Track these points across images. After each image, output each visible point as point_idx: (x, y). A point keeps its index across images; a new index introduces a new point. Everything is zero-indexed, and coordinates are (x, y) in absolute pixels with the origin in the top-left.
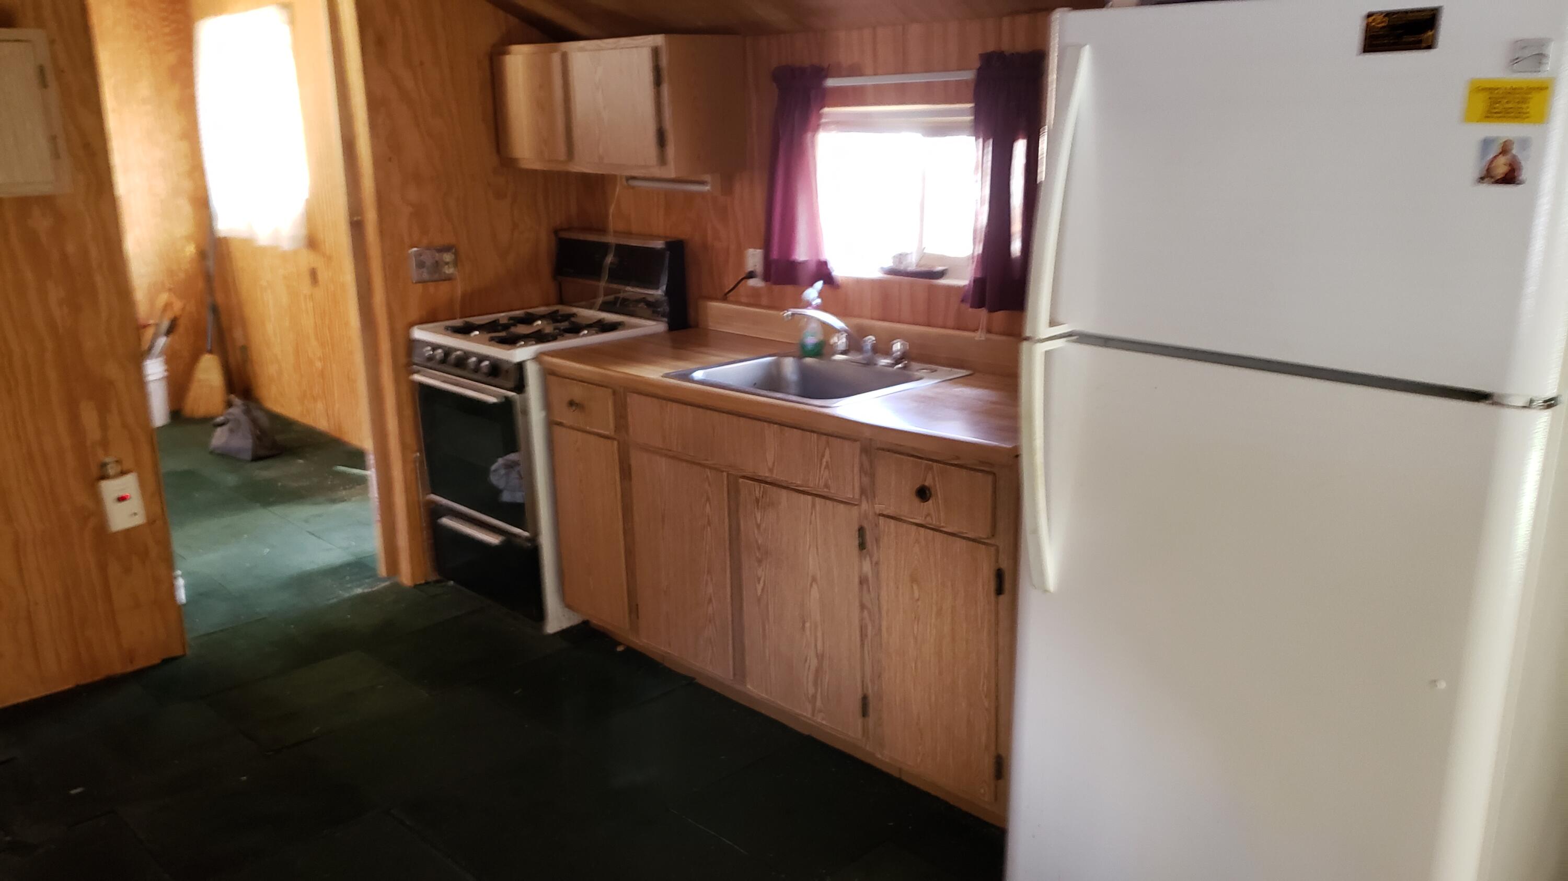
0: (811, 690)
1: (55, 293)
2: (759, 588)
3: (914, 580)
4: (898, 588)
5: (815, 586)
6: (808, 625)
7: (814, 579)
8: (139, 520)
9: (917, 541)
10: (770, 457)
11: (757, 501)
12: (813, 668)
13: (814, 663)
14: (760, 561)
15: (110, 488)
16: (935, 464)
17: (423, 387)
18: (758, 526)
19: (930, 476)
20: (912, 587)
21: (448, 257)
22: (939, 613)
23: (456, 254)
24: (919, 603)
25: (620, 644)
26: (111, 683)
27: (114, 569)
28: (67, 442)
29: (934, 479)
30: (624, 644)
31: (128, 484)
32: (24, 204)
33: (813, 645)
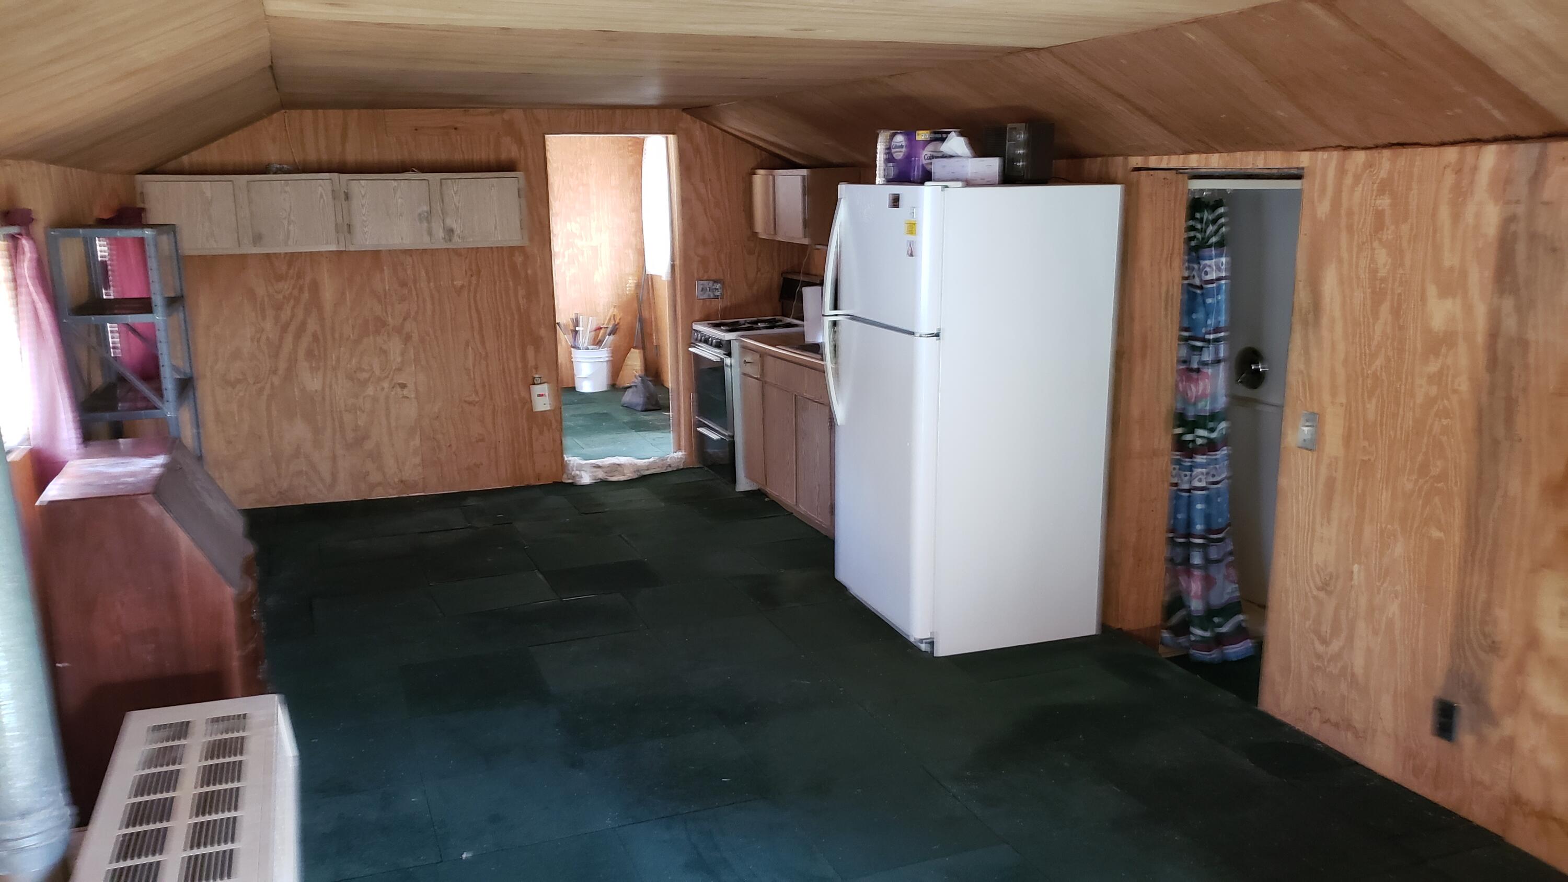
1: (521, 292)
8: (548, 408)
15: (537, 389)
17: (696, 355)
21: (718, 286)
23: (723, 284)
25: (768, 497)
26: (529, 487)
27: (535, 431)
28: (520, 365)
30: (770, 498)
31: (543, 389)
32: (512, 249)
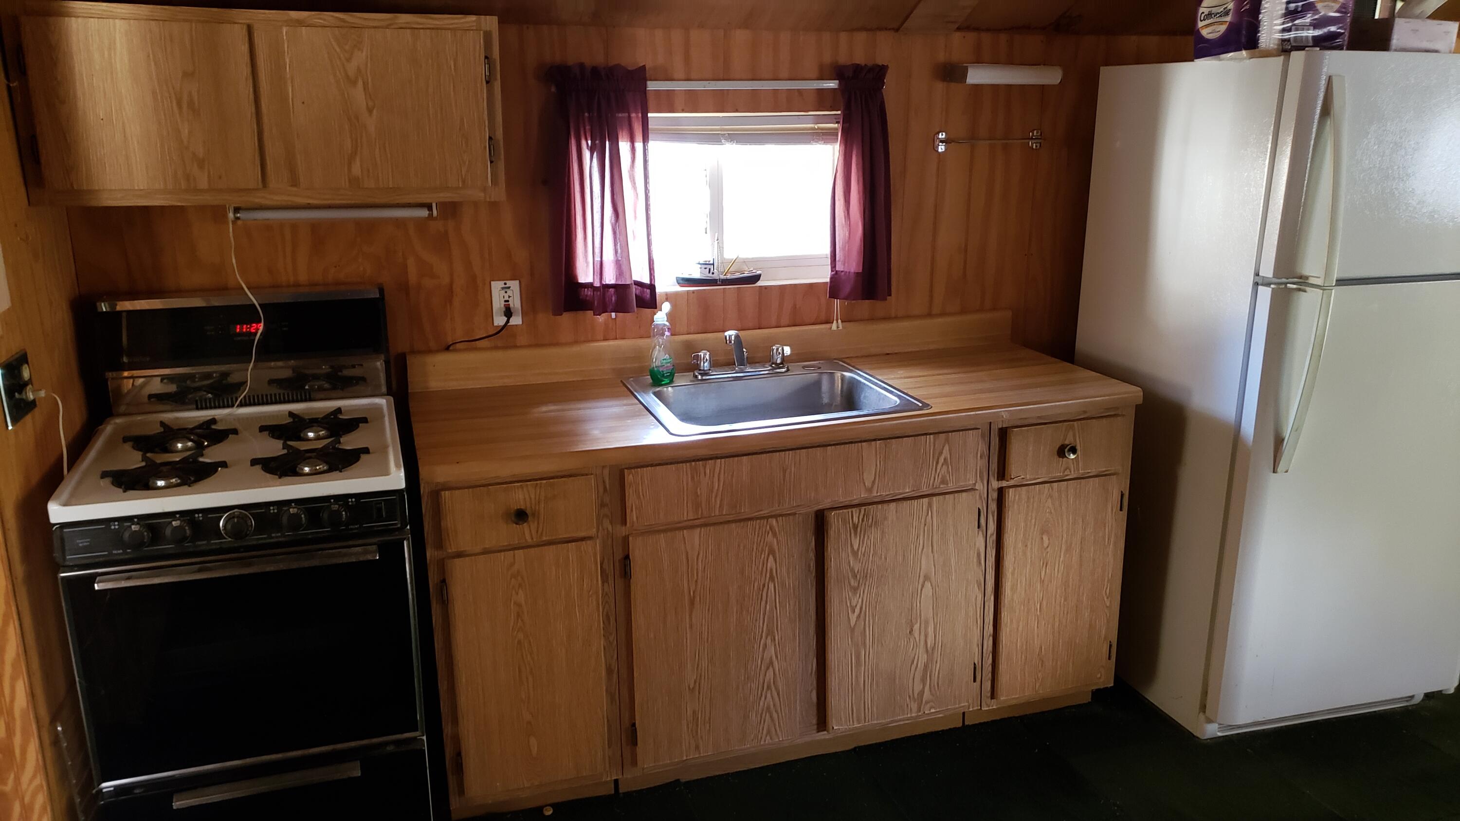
0: (918, 687)
2: (853, 618)
3: (1043, 531)
4: (1026, 546)
5: (928, 585)
6: (916, 627)
7: (927, 578)
9: (1051, 496)
10: (868, 479)
11: (855, 527)
12: (921, 666)
13: (923, 658)
14: (855, 590)
16: (1075, 423)
18: (855, 554)
19: (1070, 434)
20: (1042, 538)
22: (1069, 549)
24: (1049, 549)
29: (1074, 436)
33: (922, 643)
